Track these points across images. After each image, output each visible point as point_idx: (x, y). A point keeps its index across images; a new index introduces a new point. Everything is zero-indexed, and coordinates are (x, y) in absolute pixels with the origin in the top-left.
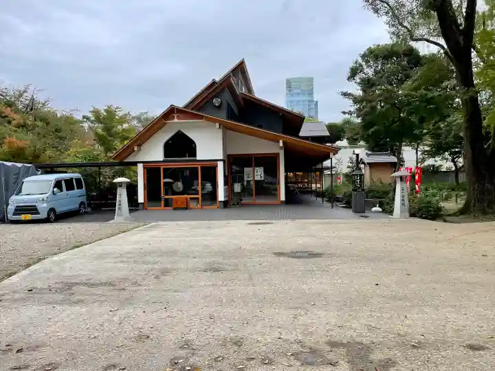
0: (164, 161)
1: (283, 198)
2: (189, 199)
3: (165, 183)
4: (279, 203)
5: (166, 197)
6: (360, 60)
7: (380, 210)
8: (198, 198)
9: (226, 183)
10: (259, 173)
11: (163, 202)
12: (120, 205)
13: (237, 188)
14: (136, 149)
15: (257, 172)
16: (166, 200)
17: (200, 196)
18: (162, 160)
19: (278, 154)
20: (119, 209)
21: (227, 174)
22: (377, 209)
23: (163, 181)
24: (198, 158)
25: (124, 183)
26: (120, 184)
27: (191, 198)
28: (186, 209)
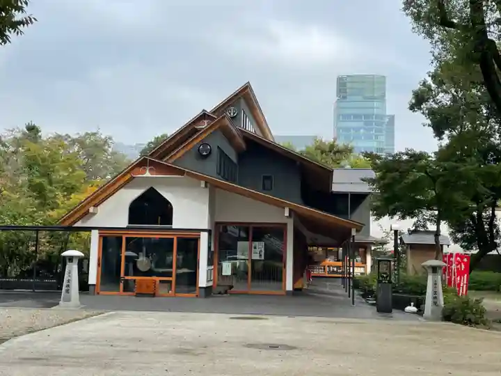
0: (127, 229)
1: (289, 286)
2: (158, 282)
3: (127, 257)
4: (284, 293)
5: (126, 278)
6: (430, 81)
7: (415, 309)
8: (170, 282)
9: (210, 262)
10: (258, 251)
11: (122, 285)
12: (68, 286)
13: (227, 268)
14: (91, 210)
15: (255, 248)
16: (126, 282)
17: (173, 279)
18: (125, 226)
19: (286, 224)
20: (67, 291)
21: (212, 249)
22: (411, 308)
23: (124, 253)
24: (174, 226)
25: (76, 257)
26: (71, 259)
27: (161, 282)
28: (154, 295)
